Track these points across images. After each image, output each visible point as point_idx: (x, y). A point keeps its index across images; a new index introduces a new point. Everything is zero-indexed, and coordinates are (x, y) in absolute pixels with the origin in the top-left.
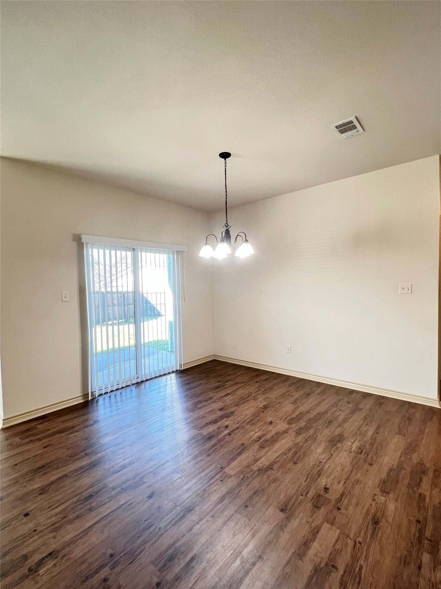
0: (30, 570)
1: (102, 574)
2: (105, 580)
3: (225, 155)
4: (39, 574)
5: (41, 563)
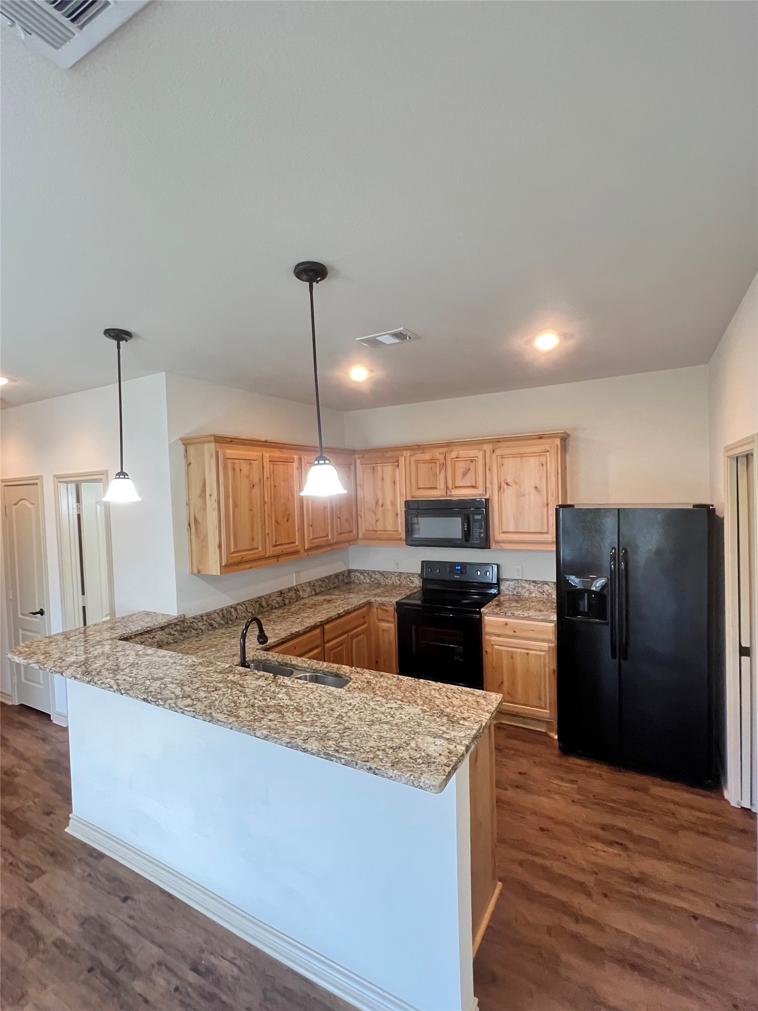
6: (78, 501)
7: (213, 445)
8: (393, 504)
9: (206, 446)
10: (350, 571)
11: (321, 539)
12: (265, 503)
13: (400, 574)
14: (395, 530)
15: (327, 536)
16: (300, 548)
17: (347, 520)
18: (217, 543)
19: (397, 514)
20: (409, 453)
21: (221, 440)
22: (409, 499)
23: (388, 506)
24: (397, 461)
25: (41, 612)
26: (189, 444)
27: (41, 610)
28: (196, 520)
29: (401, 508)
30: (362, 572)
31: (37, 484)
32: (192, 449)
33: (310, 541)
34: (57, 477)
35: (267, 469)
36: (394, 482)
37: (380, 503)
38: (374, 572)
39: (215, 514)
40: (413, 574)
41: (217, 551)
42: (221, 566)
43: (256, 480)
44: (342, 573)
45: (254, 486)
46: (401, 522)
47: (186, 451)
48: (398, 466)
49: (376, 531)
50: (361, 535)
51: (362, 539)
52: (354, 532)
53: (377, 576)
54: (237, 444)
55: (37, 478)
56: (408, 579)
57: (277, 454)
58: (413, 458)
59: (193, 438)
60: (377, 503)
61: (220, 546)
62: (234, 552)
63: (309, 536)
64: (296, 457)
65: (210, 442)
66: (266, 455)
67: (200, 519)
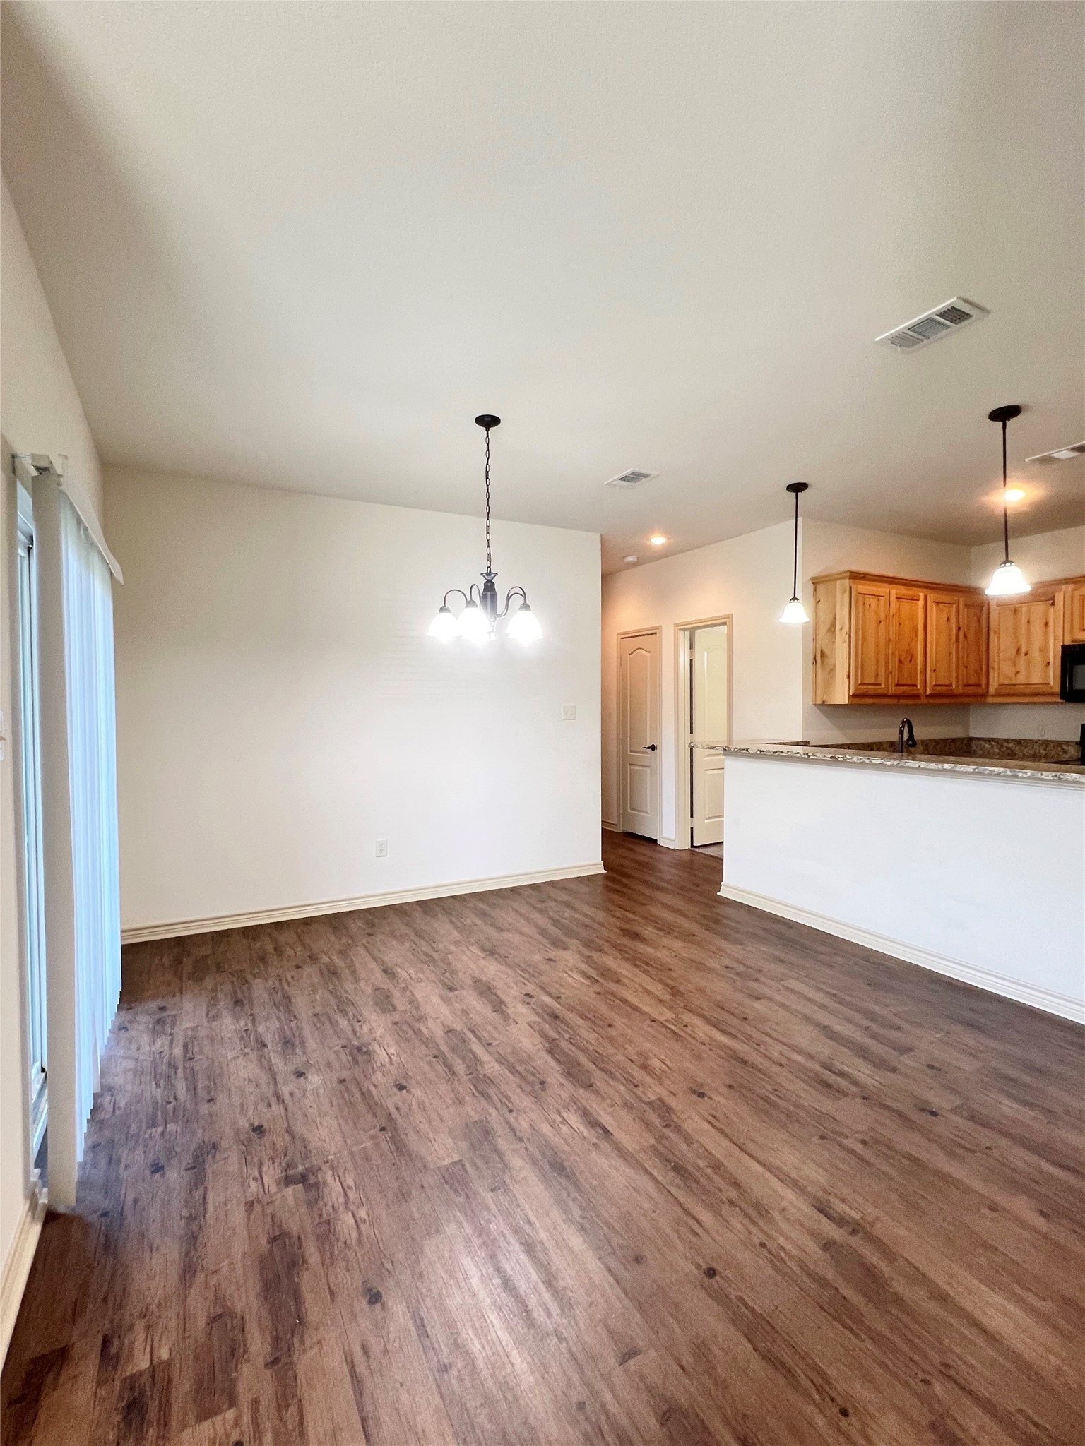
0: (854, 1232)
1: (859, 1148)
2: (864, 1142)
3: (488, 422)
4: (862, 1218)
5: (840, 1221)
6: (691, 647)
7: (847, 582)
8: (1044, 650)
9: (839, 583)
10: (971, 739)
11: (942, 688)
12: (890, 640)
13: (1047, 743)
14: (1045, 682)
15: (951, 685)
16: (921, 692)
17: (975, 671)
18: (846, 673)
19: (1049, 663)
20: (1070, 587)
21: (856, 576)
22: (1068, 642)
23: (1036, 653)
24: (1053, 598)
25: (653, 748)
26: (818, 583)
27: (653, 746)
28: (823, 654)
29: (1054, 655)
30: (989, 740)
31: (656, 633)
32: (821, 587)
33: (932, 689)
34: (677, 625)
35: (893, 605)
36: (1046, 624)
37: (1023, 650)
38: (1007, 740)
39: (846, 646)
40: (1068, 743)
41: (846, 680)
42: (849, 695)
43: (882, 617)
44: (962, 740)
45: (880, 622)
46: (1054, 675)
47: (815, 590)
48: (1053, 604)
49: (1015, 685)
50: (992, 690)
51: (993, 696)
52: (983, 687)
53: (1010, 745)
54: (869, 580)
55: (658, 628)
56: (1059, 749)
57: (903, 591)
58: (1077, 593)
59: (826, 576)
60: (1018, 651)
61: (849, 676)
62: (860, 684)
63: (931, 682)
64: (922, 595)
65: (845, 578)
66: (893, 592)
67: (827, 651)
